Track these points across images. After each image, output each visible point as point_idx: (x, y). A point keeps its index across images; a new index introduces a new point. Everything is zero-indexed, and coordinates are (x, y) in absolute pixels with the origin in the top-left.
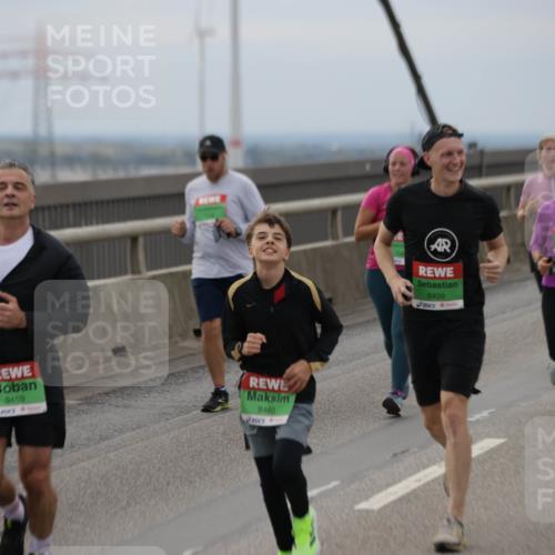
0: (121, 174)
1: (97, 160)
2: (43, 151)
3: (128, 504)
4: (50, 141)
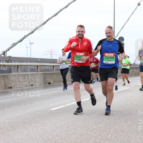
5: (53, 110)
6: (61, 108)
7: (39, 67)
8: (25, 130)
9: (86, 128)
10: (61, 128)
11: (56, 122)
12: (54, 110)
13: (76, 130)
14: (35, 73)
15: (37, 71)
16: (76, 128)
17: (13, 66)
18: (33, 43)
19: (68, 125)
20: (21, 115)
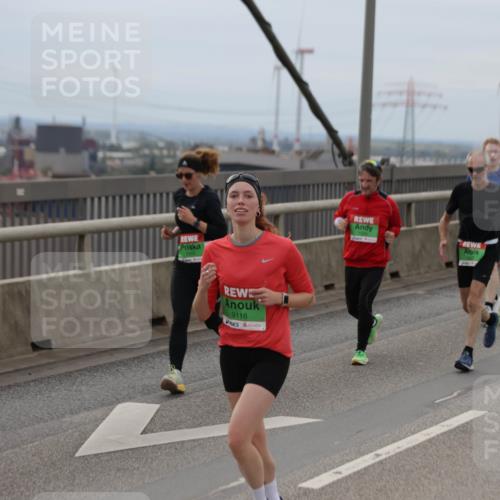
0: (452, 162)
1: (439, 155)
2: (408, 149)
3: (452, 353)
4: (413, 143)
18: (311, 51)
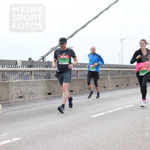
5: (93, 117)
6: (102, 115)
7: (79, 72)
8: (65, 138)
9: (129, 137)
10: (102, 136)
11: (97, 130)
12: (95, 117)
13: (118, 138)
14: (74, 78)
15: (77, 77)
16: (118, 136)
17: (52, 71)
19: (109, 133)
20: (61, 122)
